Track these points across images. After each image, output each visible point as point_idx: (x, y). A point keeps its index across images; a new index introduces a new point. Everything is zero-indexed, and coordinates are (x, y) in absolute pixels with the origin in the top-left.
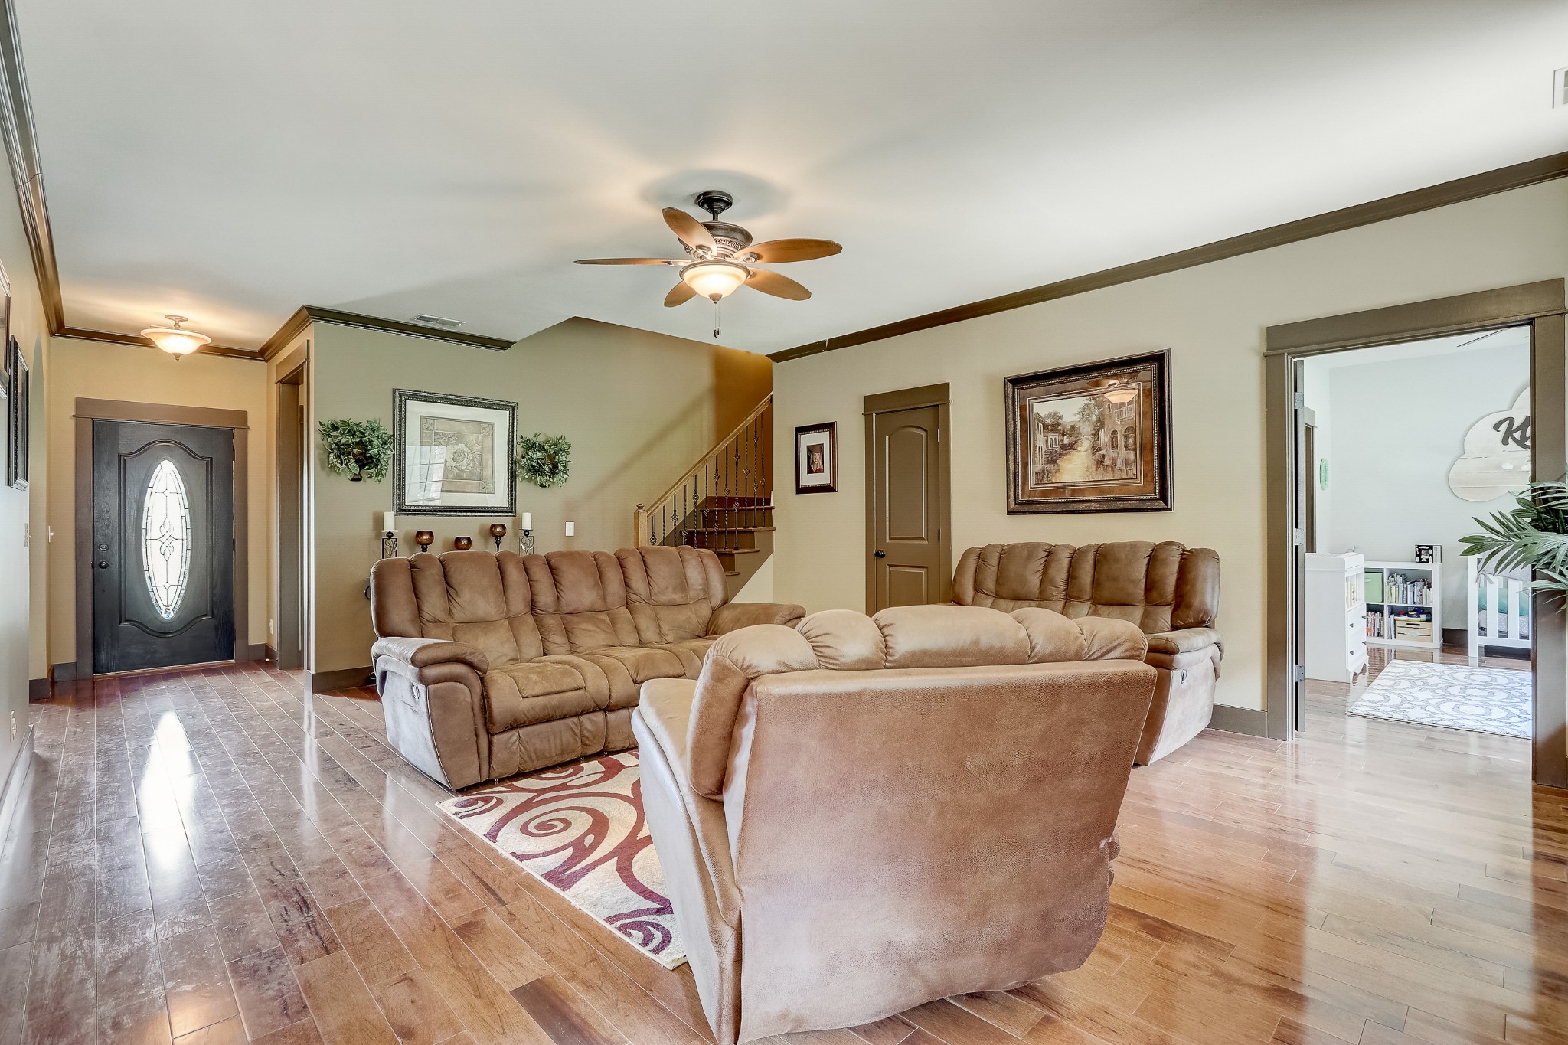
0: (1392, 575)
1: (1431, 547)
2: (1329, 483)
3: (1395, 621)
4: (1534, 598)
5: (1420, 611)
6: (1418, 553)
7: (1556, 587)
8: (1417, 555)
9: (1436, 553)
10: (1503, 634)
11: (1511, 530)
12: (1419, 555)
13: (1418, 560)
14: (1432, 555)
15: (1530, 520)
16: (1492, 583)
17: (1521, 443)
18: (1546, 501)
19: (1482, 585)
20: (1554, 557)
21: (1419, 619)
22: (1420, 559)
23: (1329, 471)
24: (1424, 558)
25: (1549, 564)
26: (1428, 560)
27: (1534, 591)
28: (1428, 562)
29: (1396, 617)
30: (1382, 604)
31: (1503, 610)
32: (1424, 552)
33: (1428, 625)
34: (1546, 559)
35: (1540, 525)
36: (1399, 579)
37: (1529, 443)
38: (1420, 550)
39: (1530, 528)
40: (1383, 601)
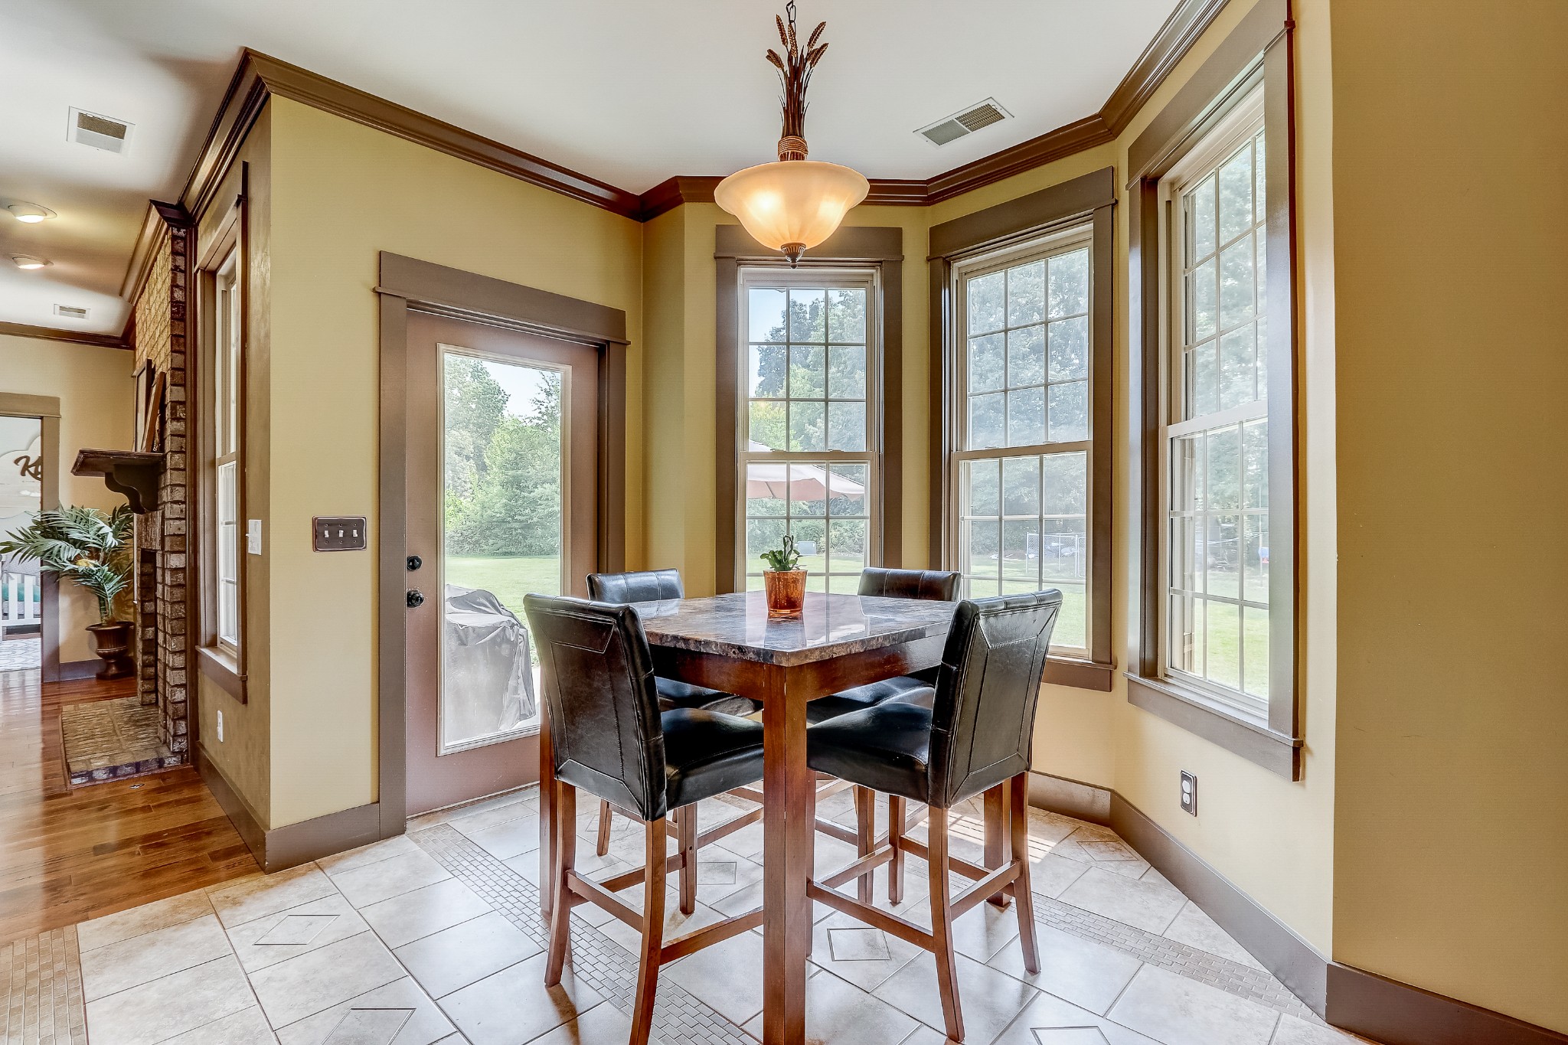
4: (42, 577)
7: (52, 569)
10: (21, 616)
11: (29, 538)
15: (39, 532)
16: (12, 579)
17: (34, 475)
18: (48, 521)
19: (5, 582)
20: (52, 553)
25: (49, 557)
27: (42, 572)
31: (21, 598)
34: (47, 555)
35: (46, 534)
37: (39, 476)
39: (39, 536)
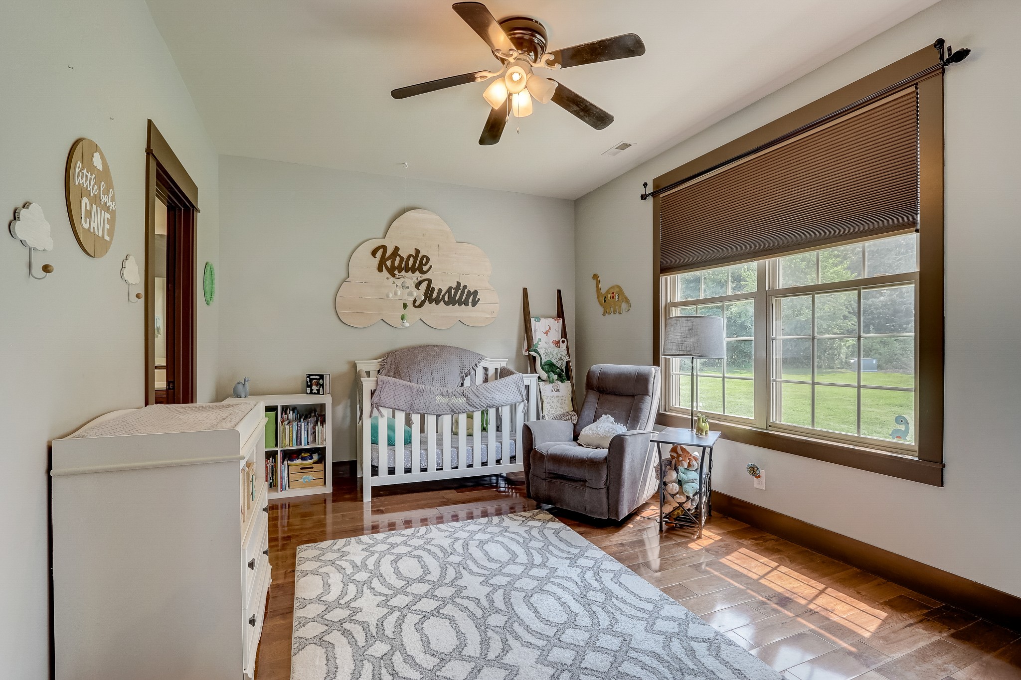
0: (285, 409)
1: (322, 377)
2: (216, 296)
3: (288, 466)
5: (312, 451)
6: (309, 383)
8: (308, 386)
9: (327, 382)
12: (310, 386)
13: (309, 391)
14: (322, 385)
21: (312, 461)
22: (312, 390)
23: (216, 281)
24: (315, 388)
26: (318, 390)
28: (318, 393)
29: (289, 462)
30: (275, 449)
32: (314, 382)
33: (320, 466)
36: (291, 416)
38: (311, 380)
40: (276, 445)
